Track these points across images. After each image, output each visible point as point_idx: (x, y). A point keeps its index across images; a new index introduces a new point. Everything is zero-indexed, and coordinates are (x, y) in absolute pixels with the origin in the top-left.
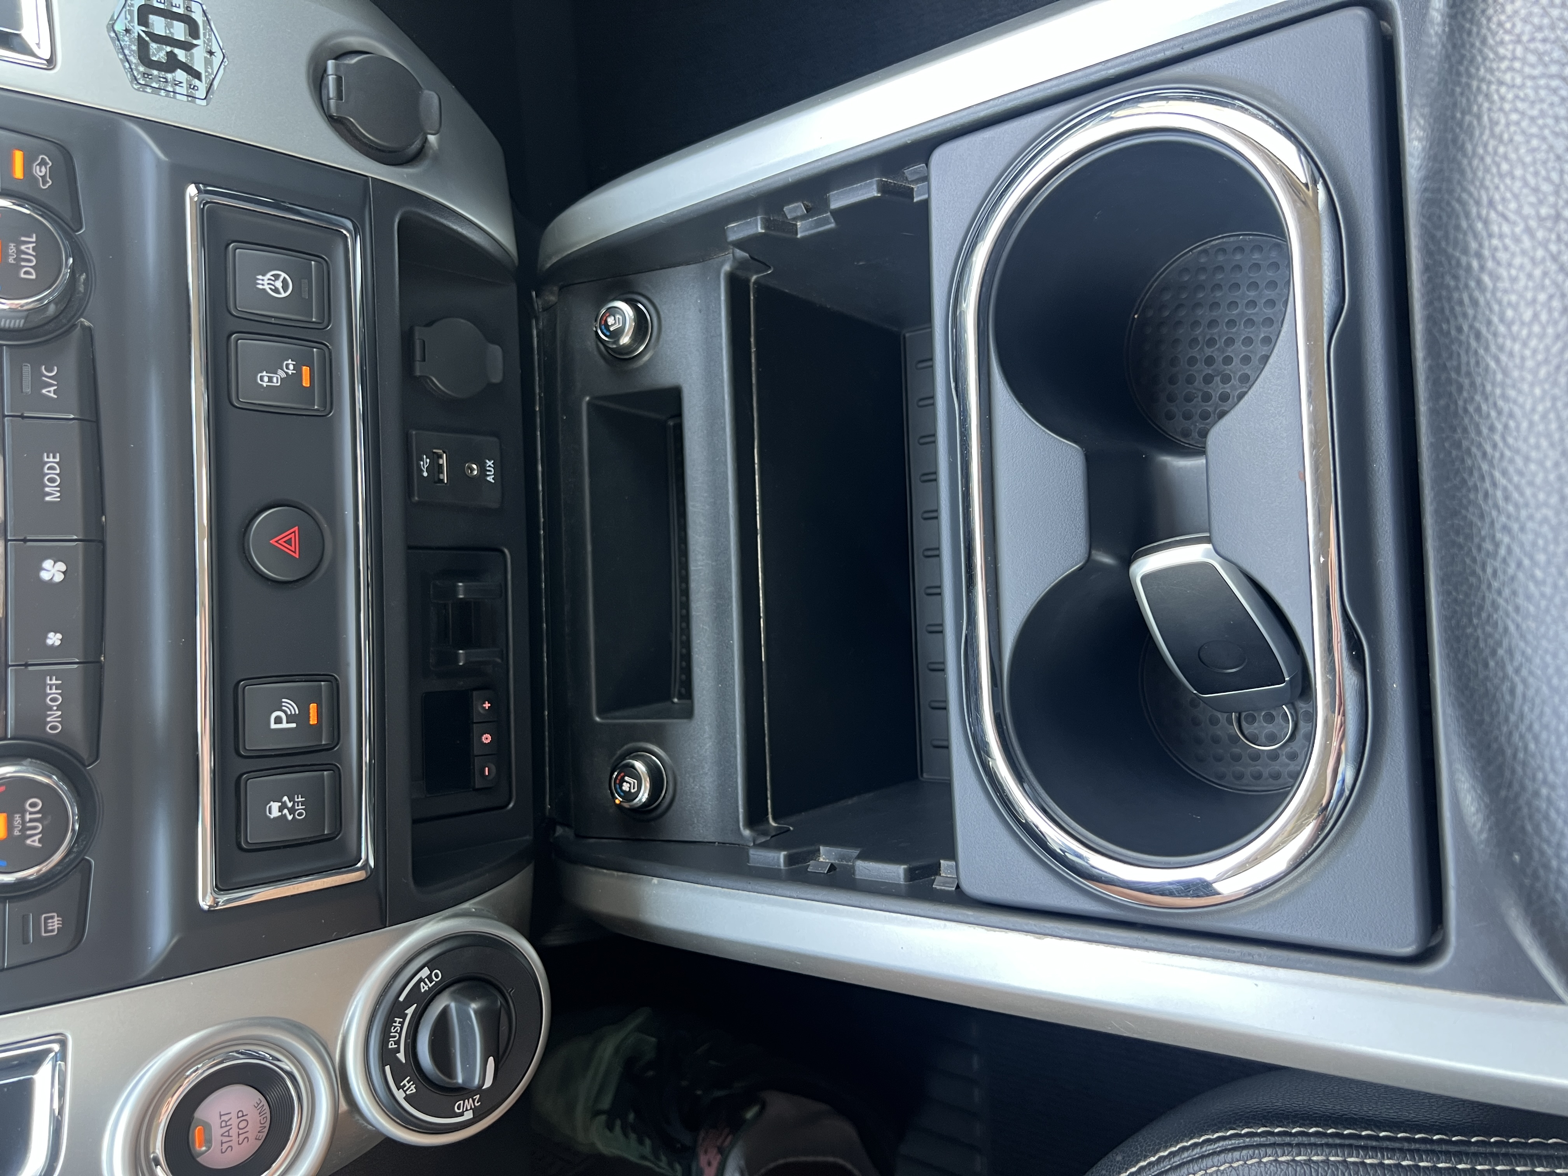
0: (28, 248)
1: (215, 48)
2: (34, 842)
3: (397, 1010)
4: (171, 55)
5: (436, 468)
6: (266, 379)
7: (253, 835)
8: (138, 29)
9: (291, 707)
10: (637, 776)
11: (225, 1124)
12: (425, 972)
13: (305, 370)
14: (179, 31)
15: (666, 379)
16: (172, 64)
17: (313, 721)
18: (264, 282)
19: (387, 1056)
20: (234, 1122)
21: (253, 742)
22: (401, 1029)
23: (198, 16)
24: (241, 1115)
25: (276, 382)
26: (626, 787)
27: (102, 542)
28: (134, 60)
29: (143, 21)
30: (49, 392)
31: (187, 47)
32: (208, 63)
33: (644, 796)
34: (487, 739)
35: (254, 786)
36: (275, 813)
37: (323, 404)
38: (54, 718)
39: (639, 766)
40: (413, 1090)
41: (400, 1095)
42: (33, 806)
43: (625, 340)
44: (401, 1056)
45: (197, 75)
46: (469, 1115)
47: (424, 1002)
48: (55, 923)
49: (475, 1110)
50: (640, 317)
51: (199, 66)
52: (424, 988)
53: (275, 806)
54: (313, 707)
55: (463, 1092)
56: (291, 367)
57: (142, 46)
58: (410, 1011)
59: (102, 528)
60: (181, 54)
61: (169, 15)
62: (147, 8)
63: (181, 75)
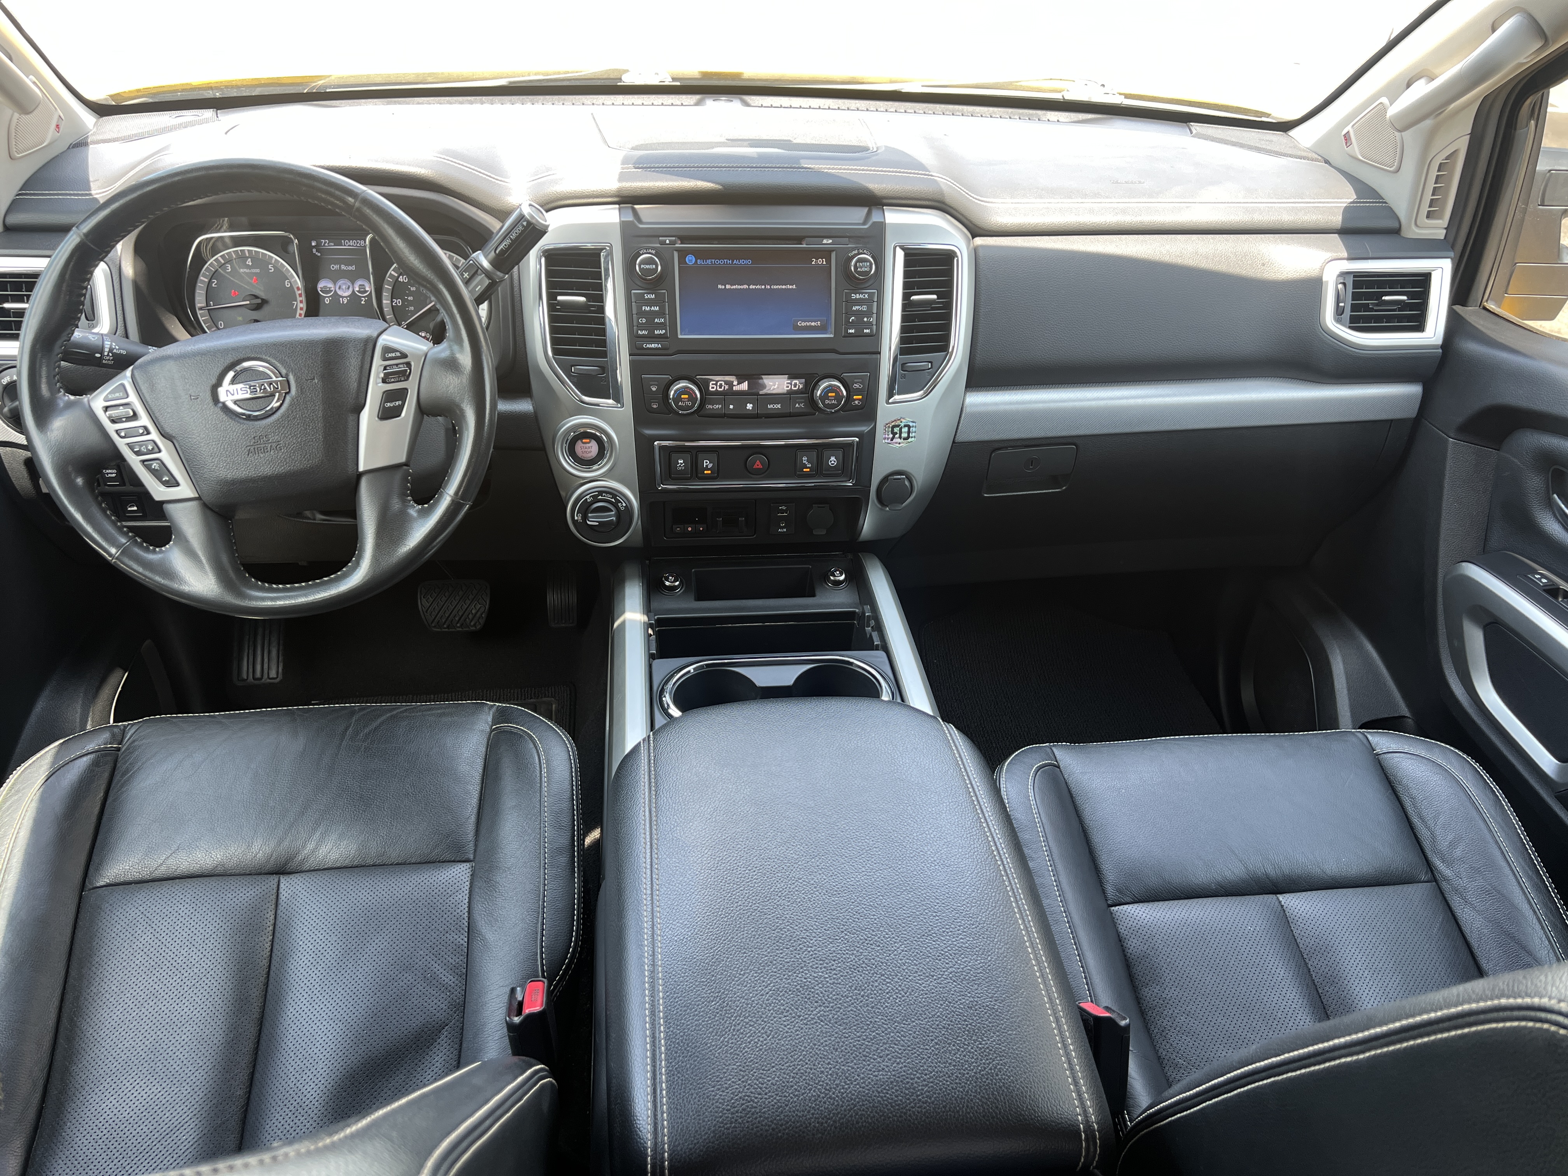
0: (833, 402)
1: (901, 445)
2: (680, 404)
3: (614, 496)
4: (896, 433)
5: (782, 511)
6: (805, 460)
7: (674, 455)
8: (902, 424)
9: (710, 466)
10: (675, 581)
11: (589, 447)
12: (624, 505)
13: (808, 470)
14: (904, 435)
15: (817, 593)
16: (894, 434)
17: (705, 472)
18: (833, 458)
19: (601, 493)
20: (589, 450)
21: (700, 456)
22: (608, 497)
23: (910, 440)
24: (590, 452)
25: (804, 462)
26: (670, 578)
27: (757, 418)
28: (893, 424)
29: (905, 426)
30: (797, 405)
31: (900, 437)
32: (896, 443)
33: (667, 583)
34: (690, 529)
35: (688, 456)
36: (680, 461)
37: (799, 475)
38: (711, 407)
39: (677, 583)
40: (589, 501)
41: (588, 497)
42: (690, 404)
43: (832, 578)
44: (600, 497)
45: (892, 440)
46: (576, 518)
47: (615, 505)
48: (655, 406)
49: (577, 520)
50: (840, 582)
51: (894, 441)
52: (619, 504)
53: (682, 461)
54: (710, 472)
55: (585, 517)
56: (809, 465)
57: (898, 426)
58: (613, 500)
59: (761, 418)
60: (897, 436)
61: (909, 432)
62: (909, 427)
63: (891, 436)
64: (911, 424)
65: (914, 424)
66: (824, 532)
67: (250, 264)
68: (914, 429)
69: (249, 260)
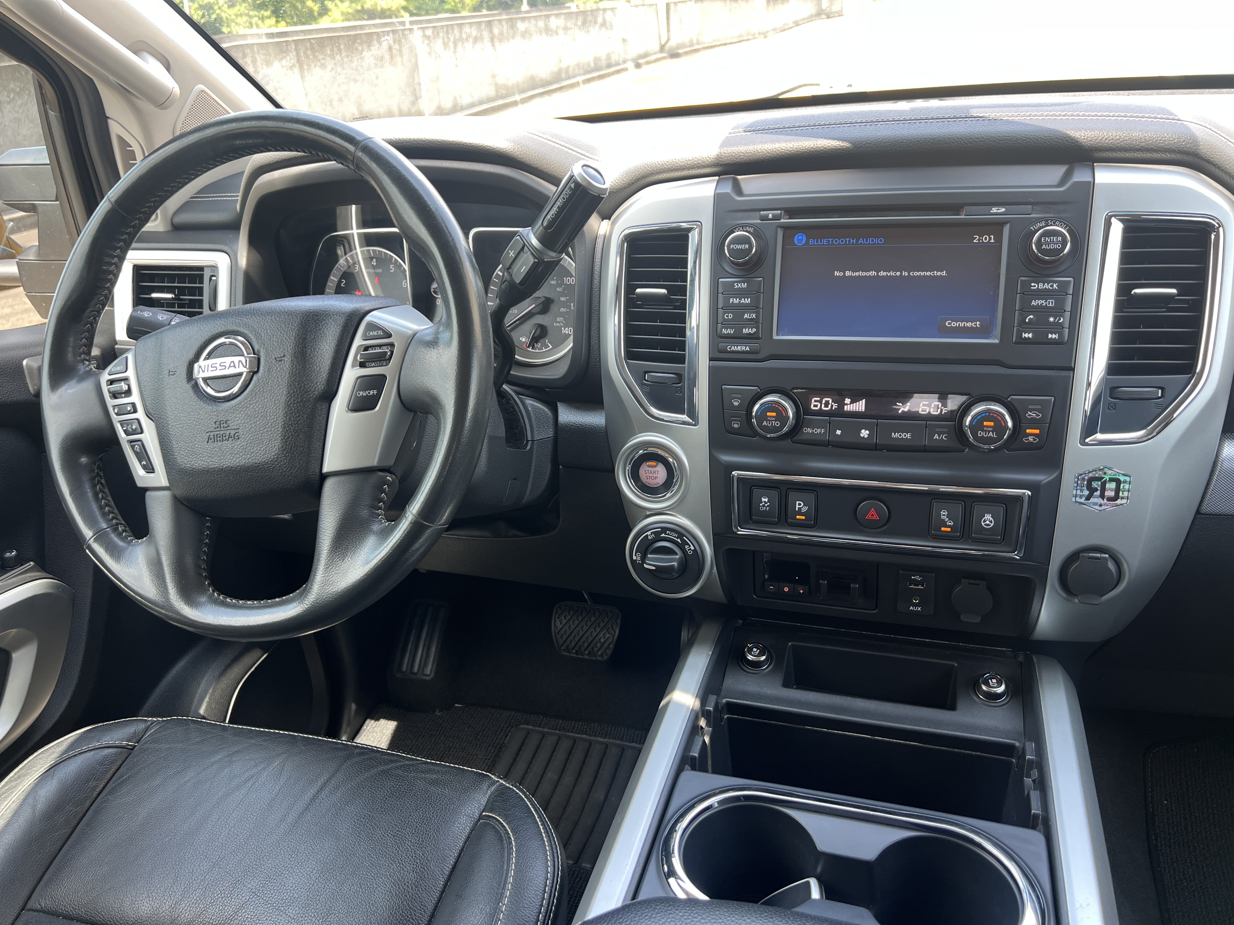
0: (991, 434)
1: (1103, 507)
2: (765, 423)
3: (681, 535)
4: (1096, 490)
5: (917, 583)
6: (944, 513)
7: (756, 491)
8: (1107, 477)
9: (805, 509)
10: (759, 655)
11: (655, 472)
12: (692, 548)
13: (949, 529)
14: (1110, 493)
15: (960, 704)
16: (1092, 491)
17: (798, 517)
18: (988, 517)
19: (664, 530)
20: (654, 475)
21: (792, 495)
22: (673, 536)
23: (1119, 502)
24: (656, 478)
25: (942, 517)
26: (755, 650)
27: (876, 450)
28: (1090, 475)
29: (1111, 480)
30: (936, 436)
31: (1102, 496)
32: (1095, 504)
33: (750, 657)
34: (786, 589)
35: (775, 493)
36: (763, 500)
37: (934, 535)
38: (810, 430)
39: (763, 658)
40: (649, 538)
41: (649, 533)
42: (777, 424)
43: (984, 688)
44: (663, 535)
45: (1088, 498)
46: (634, 558)
47: (681, 547)
48: (736, 426)
49: (636, 560)
50: (998, 696)
51: (1092, 500)
52: (686, 547)
53: (766, 500)
54: (803, 517)
55: (644, 557)
56: (950, 524)
57: (1099, 479)
58: (679, 540)
59: (881, 450)
60: (1098, 493)
61: (1117, 490)
62: (1118, 482)
63: (1086, 493)
64: (1122, 478)
65: (1128, 479)
66: (978, 620)
67: (375, 264)
68: (1127, 486)
69: (375, 260)
